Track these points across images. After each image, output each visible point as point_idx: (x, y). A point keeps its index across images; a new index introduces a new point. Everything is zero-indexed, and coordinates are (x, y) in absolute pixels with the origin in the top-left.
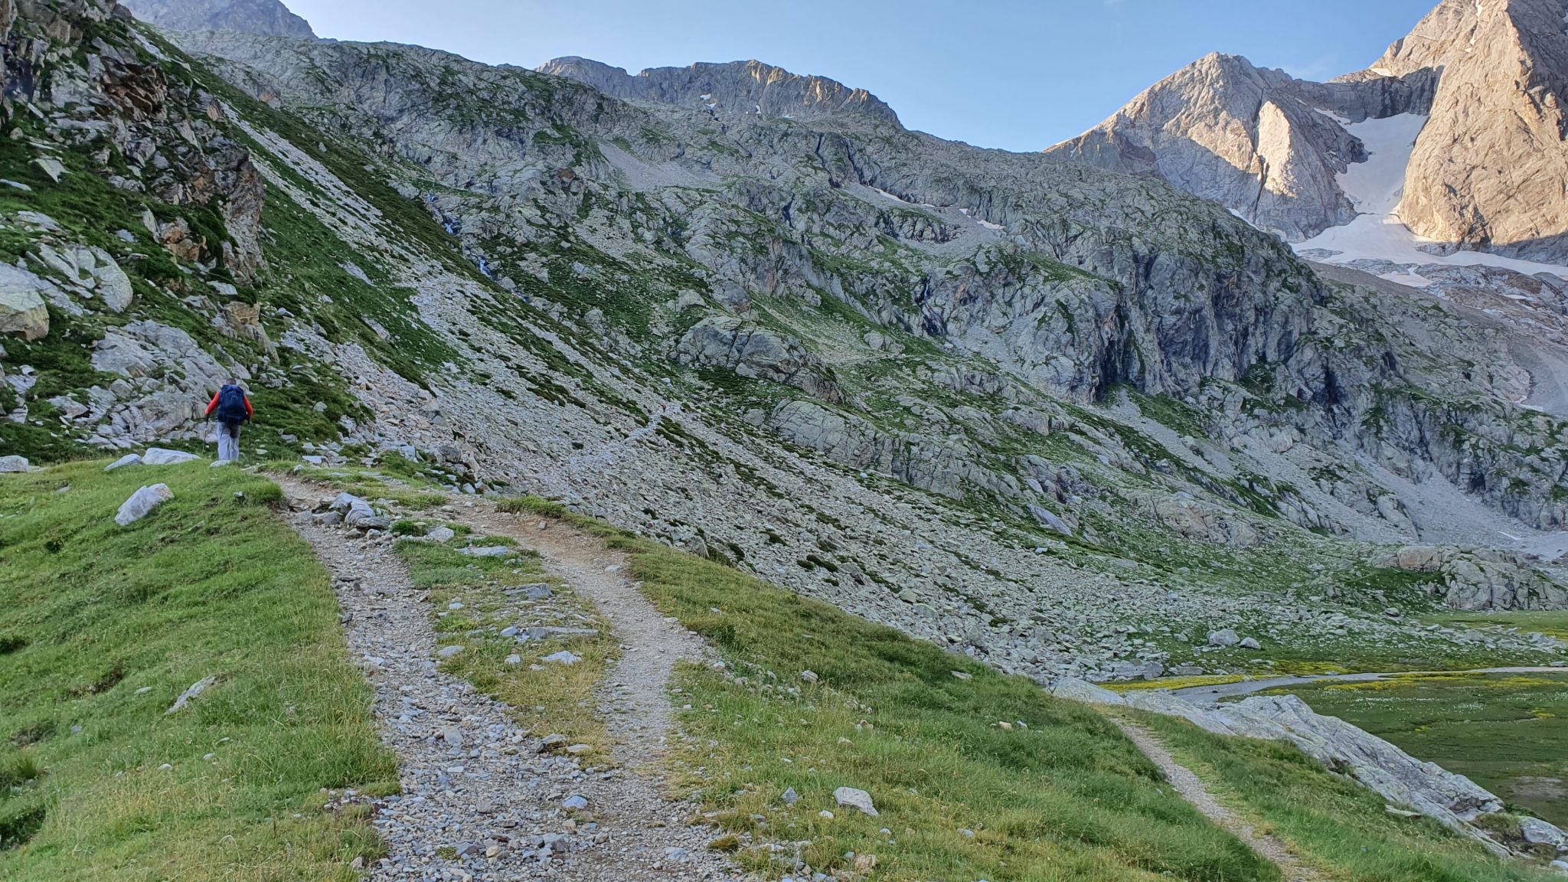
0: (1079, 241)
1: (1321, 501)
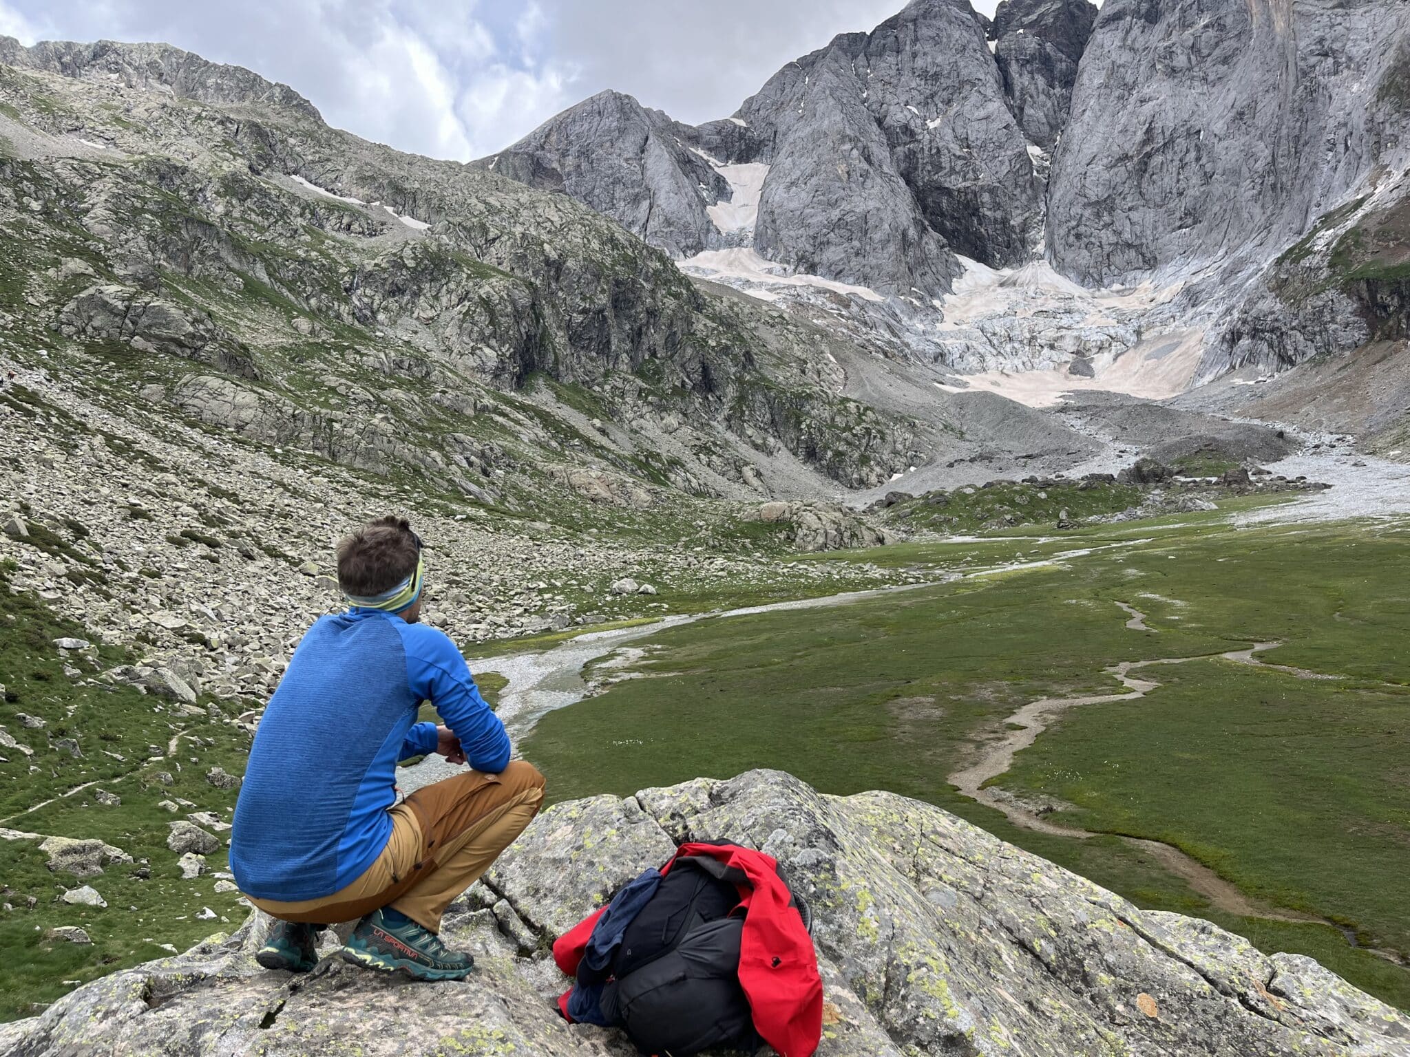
0: (497, 244)
1: (701, 472)
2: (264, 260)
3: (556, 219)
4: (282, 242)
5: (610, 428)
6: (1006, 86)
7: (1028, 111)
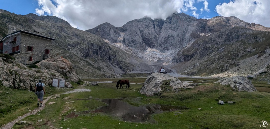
1: (106, 69)
2: (58, 43)
3: (94, 38)
4: (61, 41)
5: (95, 63)
6: (154, 27)
7: (157, 31)
